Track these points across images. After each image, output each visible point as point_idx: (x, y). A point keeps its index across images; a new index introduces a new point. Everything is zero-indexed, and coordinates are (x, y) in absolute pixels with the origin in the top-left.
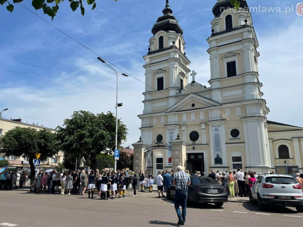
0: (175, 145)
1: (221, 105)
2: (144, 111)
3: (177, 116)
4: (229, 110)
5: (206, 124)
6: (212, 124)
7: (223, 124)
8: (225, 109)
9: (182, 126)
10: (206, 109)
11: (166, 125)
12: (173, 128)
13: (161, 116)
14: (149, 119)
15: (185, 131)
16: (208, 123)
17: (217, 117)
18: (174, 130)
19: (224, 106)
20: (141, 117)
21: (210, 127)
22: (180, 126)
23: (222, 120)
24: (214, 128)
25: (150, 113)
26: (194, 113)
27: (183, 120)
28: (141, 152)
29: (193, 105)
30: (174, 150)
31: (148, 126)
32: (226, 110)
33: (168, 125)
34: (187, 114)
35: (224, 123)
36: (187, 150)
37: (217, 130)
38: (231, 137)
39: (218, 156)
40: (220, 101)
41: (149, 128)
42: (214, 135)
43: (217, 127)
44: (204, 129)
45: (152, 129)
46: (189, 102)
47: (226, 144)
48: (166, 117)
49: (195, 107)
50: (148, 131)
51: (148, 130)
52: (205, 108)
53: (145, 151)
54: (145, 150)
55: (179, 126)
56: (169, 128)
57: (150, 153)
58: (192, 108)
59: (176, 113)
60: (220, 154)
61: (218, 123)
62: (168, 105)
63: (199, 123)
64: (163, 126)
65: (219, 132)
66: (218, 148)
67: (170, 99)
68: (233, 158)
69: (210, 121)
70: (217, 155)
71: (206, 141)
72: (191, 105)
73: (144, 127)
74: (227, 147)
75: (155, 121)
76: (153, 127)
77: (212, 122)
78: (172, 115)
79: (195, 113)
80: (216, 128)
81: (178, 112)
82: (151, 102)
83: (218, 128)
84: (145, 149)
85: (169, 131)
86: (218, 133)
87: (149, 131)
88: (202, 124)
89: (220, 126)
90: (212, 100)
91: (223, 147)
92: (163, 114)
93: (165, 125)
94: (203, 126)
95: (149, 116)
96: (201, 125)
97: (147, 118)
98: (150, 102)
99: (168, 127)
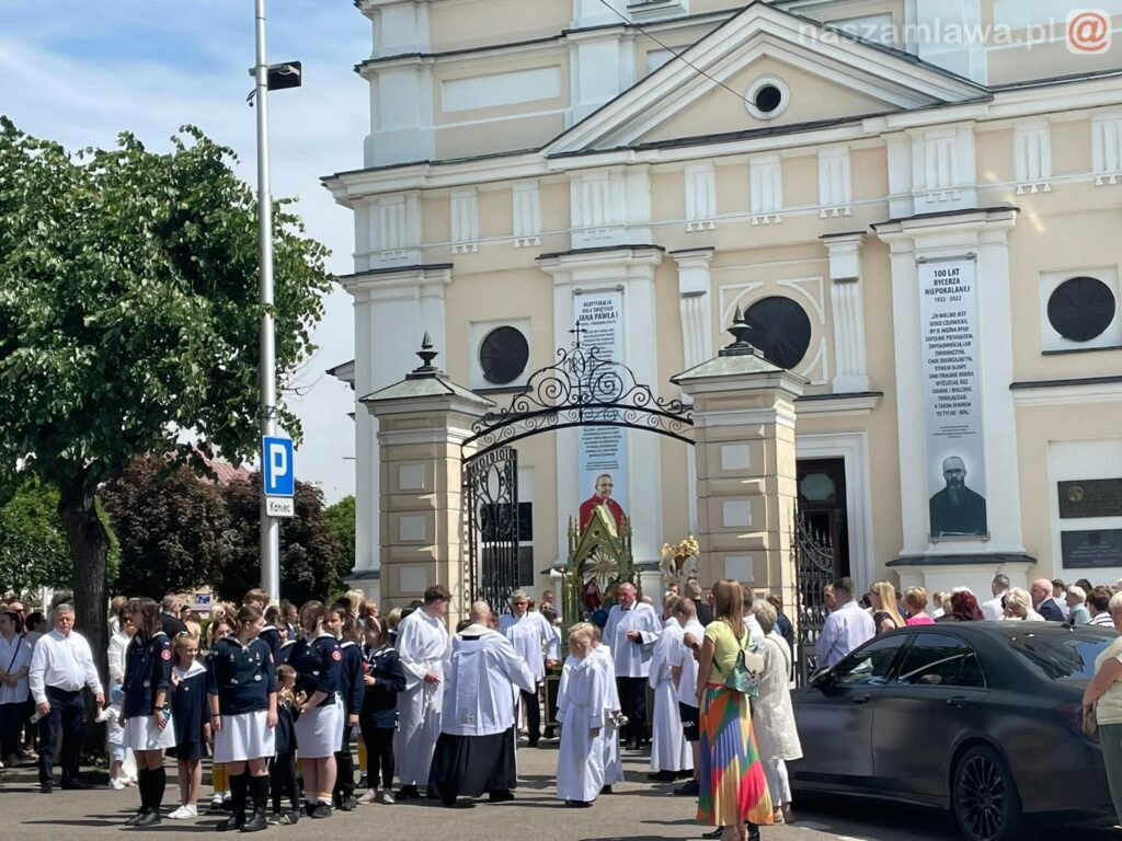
0: (721, 397)
1: (987, 94)
2: (369, 143)
3: (640, 183)
4: (1045, 139)
5: (870, 243)
6: (911, 240)
7: (999, 243)
8: (1011, 131)
9: (682, 263)
10: (870, 126)
11: (555, 255)
12: (611, 273)
13: (516, 186)
14: (414, 203)
15: (703, 297)
16: (884, 234)
17: (950, 191)
18: (620, 289)
19: (1006, 105)
20: (352, 190)
21: (900, 266)
22: (668, 260)
23: (990, 210)
24: (927, 275)
25: (427, 162)
26: (773, 158)
27: (690, 216)
28: (443, 458)
29: (768, 98)
30: (713, 434)
31: (415, 259)
32: (1019, 139)
33: (571, 252)
34: (717, 168)
35: (1003, 236)
36: (800, 433)
37: (947, 285)
38: (1054, 339)
39: (954, 475)
40: (978, 70)
41: (421, 277)
42: (925, 331)
43: (947, 266)
44: (853, 280)
45: (446, 285)
46: (736, 75)
47: (1014, 386)
48: (555, 186)
49: (782, 114)
50: (411, 298)
51: (416, 292)
52: (859, 119)
53: (469, 452)
54: (466, 442)
55: (655, 257)
56: (577, 276)
57: (501, 465)
58: (755, 118)
59: (632, 156)
60: (968, 467)
61: (954, 235)
62: (566, 97)
63: (812, 234)
64: (529, 258)
65: (966, 302)
66: (958, 420)
67: (583, 49)
68: (1064, 487)
69: (898, 221)
70: (948, 472)
71: (863, 369)
72: (751, 95)
73: (375, 265)
74: (1020, 411)
75: (464, 222)
76: (450, 266)
77: (911, 229)
78: (603, 174)
79: (783, 161)
80: (943, 273)
81: (653, 155)
82: (427, 74)
83: (955, 272)
84: (471, 434)
85: (580, 301)
86: (954, 307)
87: (422, 298)
88: (835, 247)
89: (971, 257)
90: (914, 60)
91: (996, 409)
92: (532, 165)
93: (543, 257)
94: (844, 261)
95: (423, 182)
96: (825, 254)
97: (399, 198)
98: (419, 68)
99: (569, 272)
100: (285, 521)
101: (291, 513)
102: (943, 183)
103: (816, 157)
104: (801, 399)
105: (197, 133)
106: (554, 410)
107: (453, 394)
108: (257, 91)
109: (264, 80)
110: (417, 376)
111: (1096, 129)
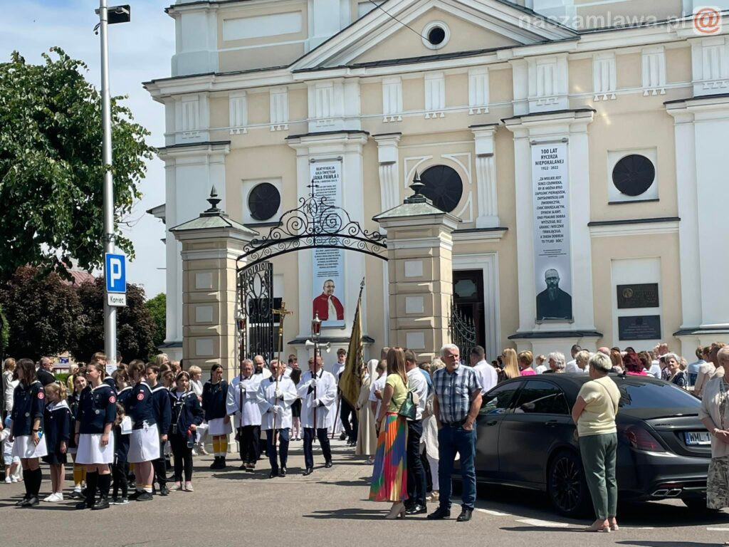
0: (404, 230)
1: (577, 35)
2: (175, 62)
3: (353, 90)
4: (613, 66)
5: (501, 131)
6: (527, 129)
7: (582, 132)
8: (591, 59)
9: (380, 143)
10: (502, 55)
11: (298, 137)
12: (334, 148)
13: (273, 91)
14: (205, 101)
15: (394, 165)
16: (510, 125)
17: (552, 98)
18: (340, 159)
19: (588, 42)
20: (163, 91)
21: (520, 146)
22: (372, 141)
23: (577, 111)
24: (537, 152)
25: (213, 73)
26: (439, 75)
27: (386, 111)
28: (224, 268)
29: (437, 36)
30: (399, 254)
31: (205, 137)
32: (596, 65)
33: (308, 135)
34: (403, 81)
35: (585, 128)
36: (455, 253)
37: (550, 159)
38: (616, 194)
39: (552, 281)
41: (209, 150)
42: (535, 188)
43: (550, 147)
44: (490, 155)
45: (226, 155)
46: (416, 20)
47: (591, 224)
48: (298, 91)
49: (446, 46)
50: (202, 163)
51: (206, 160)
52: (495, 50)
53: (242, 264)
54: (240, 258)
55: (363, 138)
56: (312, 150)
57: (262, 273)
58: (428, 48)
59: (348, 72)
60: (561, 276)
61: (557, 126)
62: (305, 30)
63: (466, 127)
64: (281, 138)
65: (561, 170)
66: (555, 246)
67: (316, 1)
68: (621, 289)
69: (519, 117)
70: (548, 279)
71: (495, 213)
72: (425, 34)
74: (593, 240)
75: (238, 113)
76: (229, 142)
77: (527, 123)
78: (329, 84)
79: (446, 77)
80: (546, 151)
81: (362, 72)
82: (213, 15)
83: (555, 150)
84: (243, 253)
85: (314, 167)
86: (554, 173)
87: (210, 164)
88: (479, 133)
89: (565, 141)
90: (530, 12)
91: (579, 238)
92: (283, 76)
93: (290, 137)
94: (485, 143)
95: (211, 87)
96: (472, 138)
97: (194, 97)
98: (208, 11)
99: (307, 147)
100: (119, 309)
101: (124, 304)
102: (548, 92)
103: (467, 74)
104: (456, 231)
105: (59, 51)
106: (297, 238)
107: (231, 226)
108: (101, 24)
109: (105, 17)
110: (208, 214)
111: (645, 60)
